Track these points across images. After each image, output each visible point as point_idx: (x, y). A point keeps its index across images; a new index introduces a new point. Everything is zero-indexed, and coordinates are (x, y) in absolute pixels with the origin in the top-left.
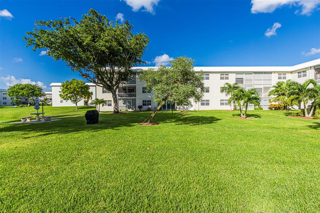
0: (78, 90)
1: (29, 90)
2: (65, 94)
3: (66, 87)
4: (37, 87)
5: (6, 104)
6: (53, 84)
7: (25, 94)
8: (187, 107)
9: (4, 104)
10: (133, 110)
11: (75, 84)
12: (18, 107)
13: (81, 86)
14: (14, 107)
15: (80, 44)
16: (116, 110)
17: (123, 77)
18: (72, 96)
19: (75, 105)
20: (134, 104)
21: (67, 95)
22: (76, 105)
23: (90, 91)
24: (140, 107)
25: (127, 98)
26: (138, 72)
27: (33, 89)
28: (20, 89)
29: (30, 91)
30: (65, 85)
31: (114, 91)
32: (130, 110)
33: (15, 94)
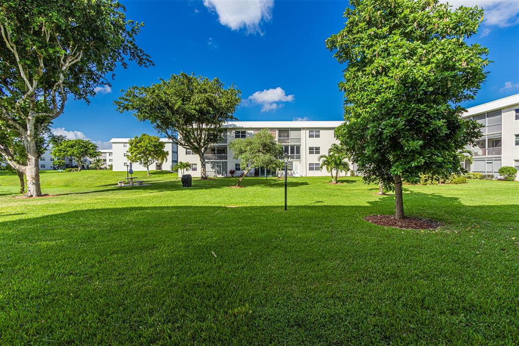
0: (150, 149)
1: (81, 148)
2: (134, 154)
3: (135, 145)
4: (90, 143)
5: (44, 167)
6: (113, 140)
7: (75, 153)
8: (291, 173)
9: (42, 167)
10: (223, 176)
11: (147, 141)
12: (64, 171)
13: (155, 143)
14: (59, 172)
15: (171, 108)
16: (204, 176)
17: (213, 138)
18: (142, 157)
19: (145, 169)
20: (225, 168)
21: (136, 156)
22: (148, 169)
23: (165, 150)
24: (232, 172)
25: (216, 160)
26: (229, 128)
27: (85, 147)
28: (69, 147)
29: (82, 150)
30: (134, 143)
31: (202, 154)
32: (220, 176)
33: (62, 154)
